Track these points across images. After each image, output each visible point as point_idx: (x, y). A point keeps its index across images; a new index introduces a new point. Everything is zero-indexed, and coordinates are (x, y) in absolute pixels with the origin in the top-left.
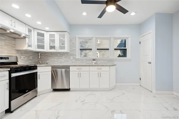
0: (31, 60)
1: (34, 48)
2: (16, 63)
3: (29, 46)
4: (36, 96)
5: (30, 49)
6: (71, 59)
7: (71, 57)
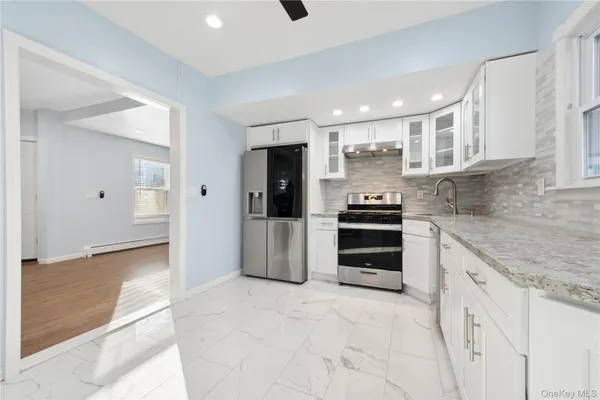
2: (398, 206)
4: (399, 292)
5: (418, 172)
6: (540, 192)
7: (540, 183)
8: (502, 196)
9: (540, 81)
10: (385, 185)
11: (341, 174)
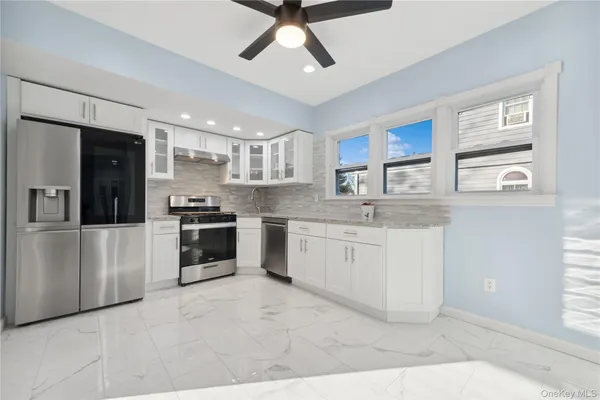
0: (250, 203)
1: (244, 180)
2: (217, 208)
3: (236, 176)
4: (233, 274)
5: (236, 181)
6: (316, 200)
7: (316, 196)
8: (287, 202)
9: (316, 149)
10: (204, 190)
11: (170, 175)
